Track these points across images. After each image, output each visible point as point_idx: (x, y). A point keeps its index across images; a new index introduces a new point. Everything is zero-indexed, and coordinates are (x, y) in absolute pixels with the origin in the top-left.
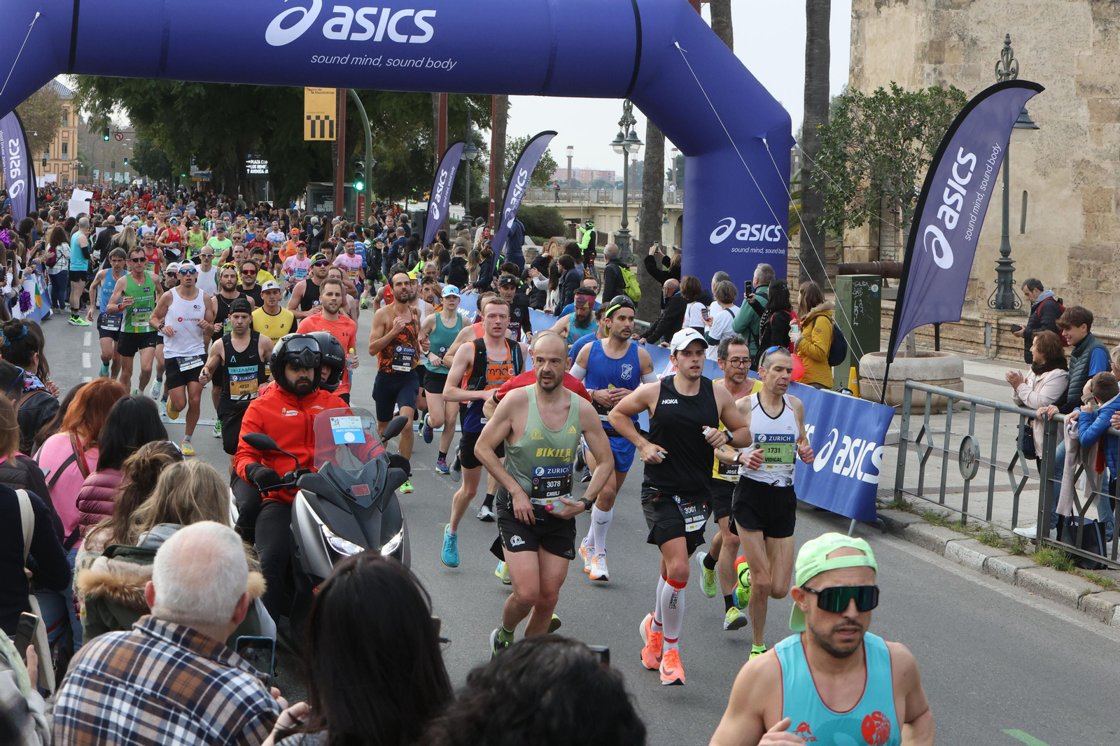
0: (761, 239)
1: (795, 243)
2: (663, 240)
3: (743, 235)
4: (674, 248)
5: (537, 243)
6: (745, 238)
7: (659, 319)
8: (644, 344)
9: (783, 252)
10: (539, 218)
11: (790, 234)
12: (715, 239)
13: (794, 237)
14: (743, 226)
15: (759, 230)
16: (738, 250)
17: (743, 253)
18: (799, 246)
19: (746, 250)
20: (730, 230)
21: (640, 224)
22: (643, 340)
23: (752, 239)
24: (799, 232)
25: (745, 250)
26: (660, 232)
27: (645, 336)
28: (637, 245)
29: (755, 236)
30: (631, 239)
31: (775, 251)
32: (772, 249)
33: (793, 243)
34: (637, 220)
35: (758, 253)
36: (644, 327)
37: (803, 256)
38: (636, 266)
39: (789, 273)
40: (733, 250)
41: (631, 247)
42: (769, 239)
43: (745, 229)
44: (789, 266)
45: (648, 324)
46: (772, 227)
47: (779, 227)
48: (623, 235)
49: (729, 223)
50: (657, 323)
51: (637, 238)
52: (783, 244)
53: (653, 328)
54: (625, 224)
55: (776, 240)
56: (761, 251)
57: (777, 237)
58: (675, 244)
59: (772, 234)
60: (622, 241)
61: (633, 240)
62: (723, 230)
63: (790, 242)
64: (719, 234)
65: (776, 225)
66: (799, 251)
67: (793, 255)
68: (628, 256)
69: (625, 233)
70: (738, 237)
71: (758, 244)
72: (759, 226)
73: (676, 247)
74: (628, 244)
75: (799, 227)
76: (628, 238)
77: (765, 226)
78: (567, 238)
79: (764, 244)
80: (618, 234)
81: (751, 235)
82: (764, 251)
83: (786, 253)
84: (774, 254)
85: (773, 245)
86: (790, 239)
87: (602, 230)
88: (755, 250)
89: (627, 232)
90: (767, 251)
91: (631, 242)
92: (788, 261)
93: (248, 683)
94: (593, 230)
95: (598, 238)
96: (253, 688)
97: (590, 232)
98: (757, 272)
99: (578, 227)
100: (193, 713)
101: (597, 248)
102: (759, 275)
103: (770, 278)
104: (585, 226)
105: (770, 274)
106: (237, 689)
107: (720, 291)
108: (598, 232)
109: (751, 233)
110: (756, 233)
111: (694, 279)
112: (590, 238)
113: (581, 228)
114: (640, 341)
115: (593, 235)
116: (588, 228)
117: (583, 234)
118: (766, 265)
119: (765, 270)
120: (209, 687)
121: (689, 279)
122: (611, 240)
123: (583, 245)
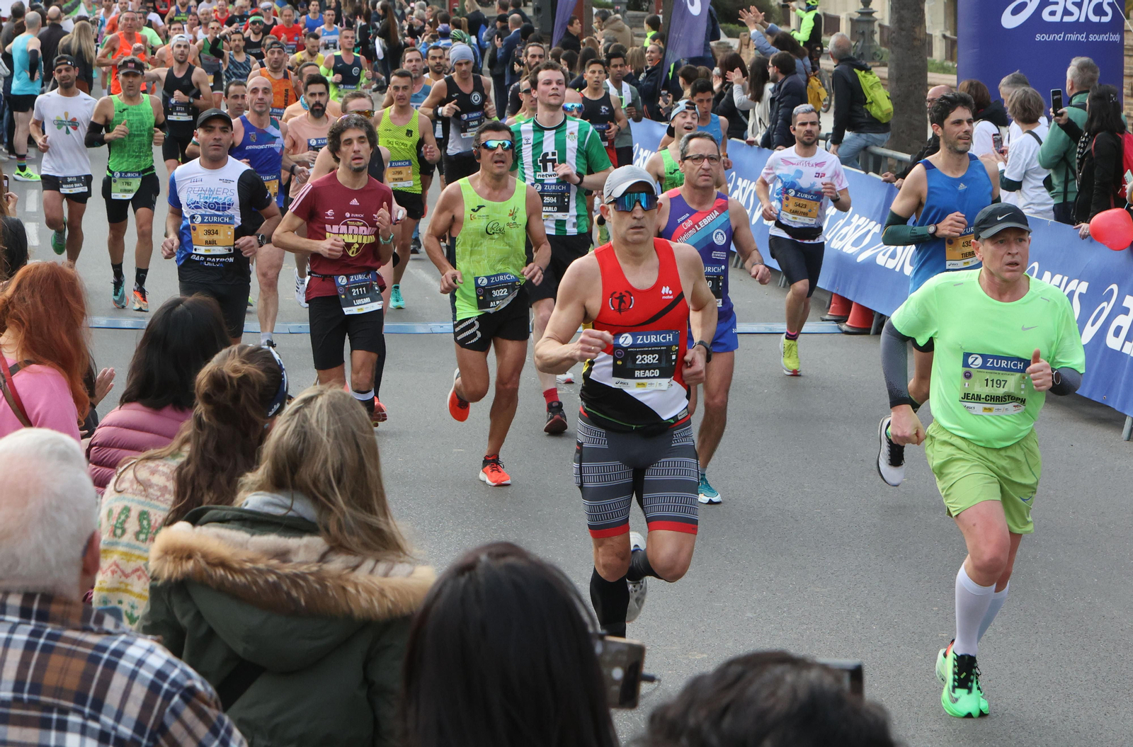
0: (1082, 19)
2: (928, 23)
3: (1053, 13)
4: (944, 37)
6: (1057, 18)
7: (924, 148)
9: (1116, 38)
11: (1126, 9)
12: (1009, 21)
13: (1132, 14)
15: (1079, 5)
16: (1046, 37)
17: (1054, 42)
19: (1059, 37)
20: (1032, 6)
23: (1067, 19)
25: (1057, 37)
26: (922, 11)
28: (886, 31)
29: (1071, 14)
30: (876, 24)
31: (1104, 37)
32: (1099, 33)
33: (1131, 23)
35: (1077, 42)
36: (900, 161)
38: (885, 65)
39: (1126, 71)
40: (1039, 37)
41: (877, 37)
42: (1095, 19)
43: (1057, 3)
44: (1126, 59)
48: (865, 18)
51: (886, 23)
52: (1117, 25)
54: (867, 2)
55: (1106, 19)
56: (1082, 37)
57: (1106, 14)
58: (946, 29)
59: (1099, 10)
60: (862, 28)
61: (881, 26)
62: (1022, 7)
63: (1127, 22)
64: (1016, 12)
67: (1131, 43)
68: (873, 51)
69: (867, 15)
70: (1046, 16)
71: (1076, 27)
73: (948, 34)
74: (873, 32)
76: (872, 22)
79: (1087, 26)
80: (856, 16)
81: (1067, 12)
82: (1087, 37)
83: (1122, 39)
84: (1103, 42)
85: (1100, 28)
86: (1128, 18)
87: (831, 12)
88: (1073, 37)
89: (870, 13)
90: (1092, 38)
91: (877, 29)
92: (1125, 53)
93: (150, 651)
94: (817, 11)
95: (825, 24)
96: (159, 656)
97: (812, 14)
98: (1071, 72)
99: (794, 10)
100: (87, 710)
101: (824, 38)
102: (1073, 77)
103: (1092, 80)
104: (804, 6)
105: (1090, 73)
106: (140, 663)
107: (1017, 105)
108: (825, 14)
109: (1065, 7)
110: (1074, 9)
111: (978, 84)
112: (812, 24)
113: (797, 11)
114: (895, 184)
115: (817, 19)
116: (810, 8)
117: (802, 19)
118: (1085, 59)
119: (1082, 68)
120: (100, 668)
121: (971, 85)
122: (845, 28)
123: (802, 35)
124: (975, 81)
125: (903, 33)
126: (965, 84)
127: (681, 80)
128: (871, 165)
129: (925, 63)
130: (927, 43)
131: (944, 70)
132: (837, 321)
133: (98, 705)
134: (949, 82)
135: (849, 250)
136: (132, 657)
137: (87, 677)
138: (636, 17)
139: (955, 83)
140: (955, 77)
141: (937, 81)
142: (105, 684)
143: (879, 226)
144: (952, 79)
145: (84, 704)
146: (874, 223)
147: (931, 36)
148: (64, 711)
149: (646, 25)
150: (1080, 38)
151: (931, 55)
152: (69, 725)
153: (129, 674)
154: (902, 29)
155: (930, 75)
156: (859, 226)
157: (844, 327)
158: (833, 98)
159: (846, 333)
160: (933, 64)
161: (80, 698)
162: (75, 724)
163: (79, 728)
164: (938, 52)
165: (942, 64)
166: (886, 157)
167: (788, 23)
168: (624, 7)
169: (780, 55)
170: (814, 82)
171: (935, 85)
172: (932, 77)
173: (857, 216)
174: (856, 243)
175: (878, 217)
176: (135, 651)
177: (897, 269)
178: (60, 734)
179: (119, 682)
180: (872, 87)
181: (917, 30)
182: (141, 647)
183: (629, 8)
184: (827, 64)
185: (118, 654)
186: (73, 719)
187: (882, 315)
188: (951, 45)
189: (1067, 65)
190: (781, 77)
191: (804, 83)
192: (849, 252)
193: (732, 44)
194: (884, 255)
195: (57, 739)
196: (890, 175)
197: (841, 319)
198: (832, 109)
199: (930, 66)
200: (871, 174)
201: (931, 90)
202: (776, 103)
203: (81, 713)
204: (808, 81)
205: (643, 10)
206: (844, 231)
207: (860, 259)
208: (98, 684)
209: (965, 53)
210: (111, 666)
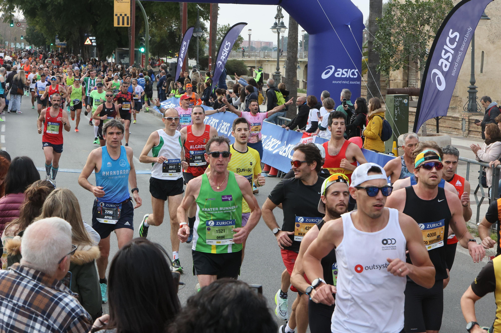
0: (348, 77)
1: (365, 78)
2: (298, 77)
3: (338, 74)
4: (303, 81)
5: (234, 79)
6: (339, 76)
7: (296, 117)
8: (288, 130)
9: (359, 83)
10: (234, 66)
11: (362, 74)
12: (324, 76)
13: (364, 75)
14: (338, 70)
15: (347, 72)
16: (336, 82)
17: (339, 84)
18: (367, 80)
19: (340, 82)
20: (332, 72)
21: (286, 69)
22: (287, 128)
23: (343, 76)
24: (367, 73)
25: (339, 82)
26: (296, 73)
27: (288, 126)
28: (284, 79)
29: (344, 75)
30: (281, 76)
31: (355, 83)
32: (353, 81)
33: (364, 79)
34: (284, 67)
35: (346, 84)
36: (288, 121)
37: (369, 85)
39: (362, 94)
40: (334, 82)
42: (352, 77)
43: (340, 71)
44: (362, 90)
45: (290, 120)
46: (353, 70)
47: (357, 70)
48: (277, 75)
49: (331, 68)
50: (294, 119)
51: (284, 76)
52: (359, 79)
53: (293, 122)
54: (278, 69)
55: (355, 77)
56: (348, 82)
57: (356, 75)
58: (304, 79)
59: (353, 74)
60: (277, 77)
61: (282, 77)
62: (329, 72)
63: (362, 78)
64: (326, 74)
65: (355, 69)
66: (367, 82)
67: (364, 85)
69: (277, 74)
70: (336, 75)
71: (346, 79)
72: (346, 70)
73: (304, 80)
74: (280, 79)
75: (367, 70)
76: (280, 76)
77: (349, 70)
78: (249, 76)
79: (349, 79)
80: (275, 74)
81: (343, 74)
82: (349, 82)
85: (353, 80)
86: (362, 76)
87: (266, 72)
88: (345, 82)
89: (279, 73)
90: (351, 83)
91: (281, 78)
92: (361, 88)
93: (72, 301)
94: (262, 72)
95: (264, 76)
96: (74, 303)
97: (260, 73)
98: (342, 94)
99: (254, 70)
100: (45, 317)
101: (264, 81)
102: (343, 95)
103: (349, 96)
104: (258, 70)
105: (349, 94)
106: (67, 304)
107: (326, 103)
108: (264, 73)
109: (342, 73)
110: (345, 73)
111: (314, 97)
112: (260, 76)
113: (256, 71)
114: (286, 128)
115: (262, 74)
116: (259, 71)
117: (257, 74)
118: (347, 90)
119: (346, 92)
120: (53, 303)
121: (312, 97)
122: (271, 77)
123: (257, 80)
124: (313, 96)
125: (290, 80)
126: (310, 97)
127: (216, 94)
128: (278, 122)
129: (296, 89)
130: (297, 83)
131: (303, 92)
132: (266, 173)
133: (49, 316)
134: (304, 96)
135: (270, 149)
136: (65, 302)
137: (48, 306)
138: (203, 72)
139: (306, 96)
140: (306, 94)
141: (300, 95)
142: (53, 309)
143: (280, 142)
144: (305, 95)
145: (44, 315)
146: (279, 141)
147: (299, 81)
148: (37, 315)
149: (206, 75)
150: (347, 82)
151: (299, 87)
152: (38, 320)
153: (62, 307)
154: (289, 78)
155: (298, 93)
156: (274, 142)
157: (268, 175)
158: (267, 100)
159: (269, 176)
160: (299, 90)
161: (44, 312)
162: (40, 320)
163: (41, 322)
164: (301, 86)
165: (302, 90)
166: (284, 120)
167: (252, 76)
168: (199, 69)
169: (248, 86)
170: (261, 95)
171: (299, 97)
172: (298, 94)
173: (273, 139)
174: (272, 148)
175: (280, 139)
176: (66, 300)
177: (286, 156)
178: (34, 322)
179: (58, 309)
180: (280, 97)
181: (294, 79)
182: (69, 299)
183: (201, 69)
184: (264, 89)
185: (61, 299)
186: (40, 319)
187: (281, 171)
188: (305, 84)
189: (341, 91)
190: (249, 93)
191: (257, 95)
192: (270, 150)
193: (234, 82)
194: (282, 151)
195: (33, 324)
196: (284, 126)
197: (267, 172)
198: (266, 104)
199: (298, 91)
200: (278, 125)
201: (298, 98)
202: (248, 101)
203: (43, 317)
204: (258, 94)
205: (205, 70)
206: (269, 143)
207: (274, 153)
208: (51, 309)
209: (310, 87)
210: (57, 304)
